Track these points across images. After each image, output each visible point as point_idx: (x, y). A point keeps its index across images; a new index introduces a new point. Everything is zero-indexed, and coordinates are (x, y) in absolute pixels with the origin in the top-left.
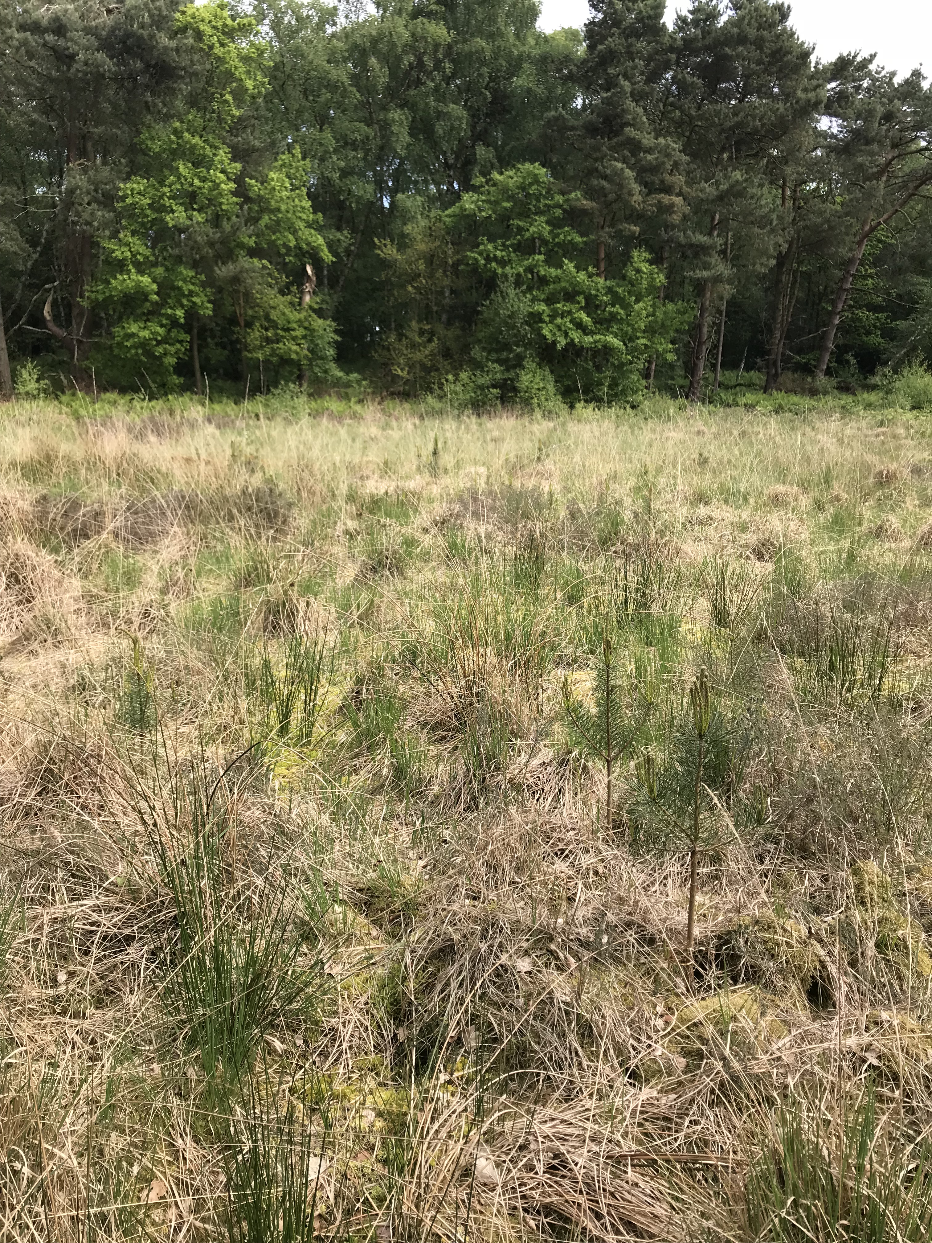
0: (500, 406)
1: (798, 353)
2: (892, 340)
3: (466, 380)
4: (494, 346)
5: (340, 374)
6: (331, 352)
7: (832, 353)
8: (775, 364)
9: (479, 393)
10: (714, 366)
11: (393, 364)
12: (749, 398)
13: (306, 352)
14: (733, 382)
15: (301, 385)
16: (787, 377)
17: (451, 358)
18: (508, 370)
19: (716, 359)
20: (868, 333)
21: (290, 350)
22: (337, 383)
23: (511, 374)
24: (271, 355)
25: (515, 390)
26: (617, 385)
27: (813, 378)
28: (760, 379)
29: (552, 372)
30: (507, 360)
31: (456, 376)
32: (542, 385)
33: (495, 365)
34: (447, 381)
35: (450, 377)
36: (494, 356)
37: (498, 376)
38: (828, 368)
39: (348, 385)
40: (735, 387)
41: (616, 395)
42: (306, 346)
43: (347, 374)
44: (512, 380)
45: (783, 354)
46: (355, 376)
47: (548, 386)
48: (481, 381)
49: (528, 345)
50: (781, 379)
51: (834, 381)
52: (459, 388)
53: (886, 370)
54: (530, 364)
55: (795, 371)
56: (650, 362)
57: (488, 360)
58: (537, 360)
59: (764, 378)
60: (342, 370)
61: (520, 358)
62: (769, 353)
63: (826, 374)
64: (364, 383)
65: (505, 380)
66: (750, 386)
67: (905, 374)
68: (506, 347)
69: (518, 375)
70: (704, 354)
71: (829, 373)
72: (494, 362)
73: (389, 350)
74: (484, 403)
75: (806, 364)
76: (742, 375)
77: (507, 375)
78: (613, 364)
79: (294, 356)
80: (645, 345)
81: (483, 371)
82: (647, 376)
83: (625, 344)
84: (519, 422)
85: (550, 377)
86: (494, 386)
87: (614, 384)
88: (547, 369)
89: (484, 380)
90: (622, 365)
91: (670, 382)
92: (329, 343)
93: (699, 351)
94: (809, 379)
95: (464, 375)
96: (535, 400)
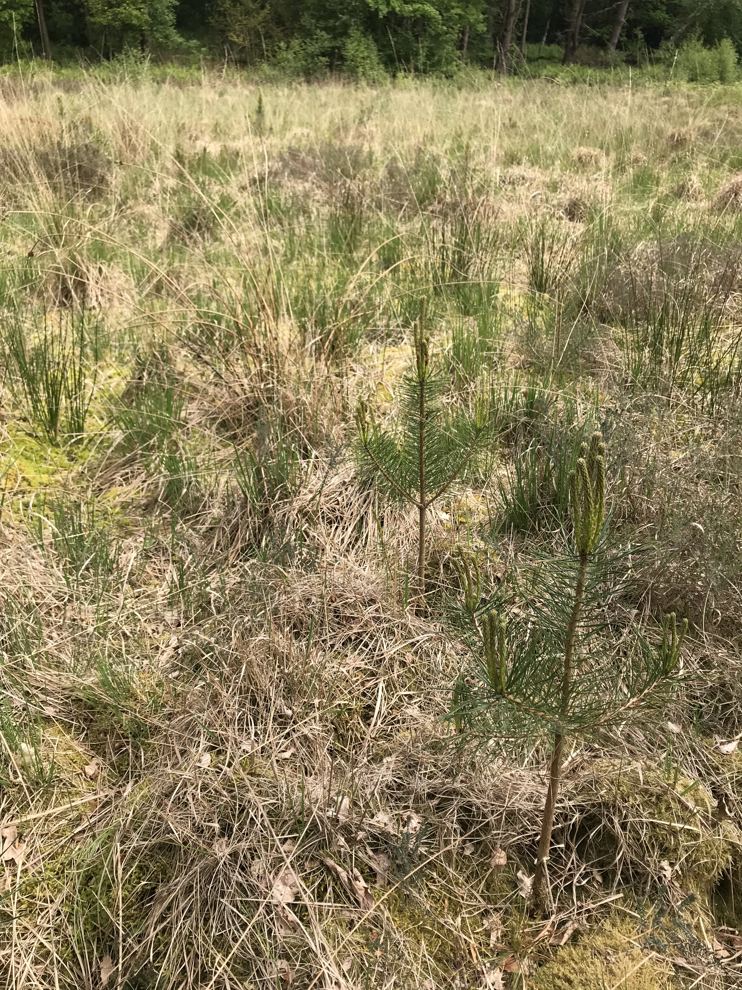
0: (328, 74)
1: (594, 27)
2: (675, 16)
3: (297, 48)
4: (322, 13)
5: (181, 40)
6: (170, 17)
7: (623, 28)
8: (573, 35)
9: (309, 61)
10: (519, 39)
11: (229, 31)
12: (550, 69)
13: (146, 17)
14: (536, 55)
15: (143, 50)
16: (583, 50)
17: (283, 25)
18: (335, 38)
19: (522, 32)
20: (655, 8)
21: (131, 14)
22: (178, 49)
23: (338, 43)
24: (113, 19)
25: (342, 58)
26: (433, 55)
27: (606, 51)
28: (559, 52)
29: (376, 41)
30: (334, 28)
31: (288, 43)
32: (366, 54)
33: (323, 33)
34: (280, 48)
35: (282, 44)
36: (322, 24)
37: (327, 44)
38: (619, 42)
39: (188, 51)
40: (537, 59)
41: (433, 65)
42: (146, 11)
43: (187, 40)
44: (339, 48)
45: (581, 27)
46: (194, 42)
47: (372, 55)
48: (310, 49)
49: (352, 13)
50: (577, 52)
51: (623, 55)
52: (290, 56)
53: (669, 44)
54: (355, 33)
55: (590, 45)
56: (463, 33)
57: (317, 27)
58: (361, 28)
59: (563, 51)
60: (182, 36)
61: (346, 26)
62: (568, 25)
63: (617, 48)
64: (203, 49)
65: (333, 48)
66: (550, 59)
67: (685, 48)
68: (333, 14)
69: (344, 44)
70: (511, 26)
71: (619, 47)
72: (322, 29)
73: (225, 16)
74: (315, 71)
75: (600, 38)
76: (544, 48)
77: (334, 44)
78: (430, 35)
79: (135, 22)
80: (459, 15)
81: (312, 39)
82: (461, 48)
83: (441, 14)
84: (346, 90)
85: (373, 46)
86: (323, 55)
87: (430, 55)
88: (370, 37)
89: (313, 48)
90: (438, 35)
91: (481, 54)
92: (168, 8)
93: (507, 23)
94: (602, 53)
95: (295, 43)
96: (361, 69)
